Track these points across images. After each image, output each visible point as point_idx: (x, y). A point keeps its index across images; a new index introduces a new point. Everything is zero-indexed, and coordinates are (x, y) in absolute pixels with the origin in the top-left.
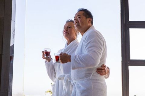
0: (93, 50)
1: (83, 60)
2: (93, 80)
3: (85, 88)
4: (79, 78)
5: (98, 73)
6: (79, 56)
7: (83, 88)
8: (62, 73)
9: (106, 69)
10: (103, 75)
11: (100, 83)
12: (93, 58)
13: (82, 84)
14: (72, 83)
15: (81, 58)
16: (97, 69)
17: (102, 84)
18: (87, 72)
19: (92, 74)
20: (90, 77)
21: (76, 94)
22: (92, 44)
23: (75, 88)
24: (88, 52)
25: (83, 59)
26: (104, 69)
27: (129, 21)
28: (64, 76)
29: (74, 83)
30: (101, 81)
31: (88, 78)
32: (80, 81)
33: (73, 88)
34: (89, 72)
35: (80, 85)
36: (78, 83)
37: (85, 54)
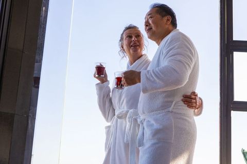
0: (177, 59)
1: (160, 75)
2: (175, 113)
3: (161, 127)
4: (151, 110)
5: (185, 104)
6: (153, 70)
7: (156, 126)
8: (124, 107)
9: (198, 99)
10: (193, 108)
11: (186, 120)
12: (176, 72)
13: (156, 120)
14: (139, 120)
15: (157, 72)
16: (183, 97)
17: (189, 122)
18: (166, 100)
19: (174, 103)
20: (170, 109)
21: (145, 137)
22: (176, 50)
23: (144, 128)
24: (170, 61)
25: (160, 73)
26: (195, 99)
27: (234, 40)
28: (127, 112)
29: (141, 121)
30: (187, 117)
31: (166, 110)
32: (153, 115)
33: (140, 129)
34: (169, 99)
35: (153, 122)
36: (149, 120)
37: (163, 66)
